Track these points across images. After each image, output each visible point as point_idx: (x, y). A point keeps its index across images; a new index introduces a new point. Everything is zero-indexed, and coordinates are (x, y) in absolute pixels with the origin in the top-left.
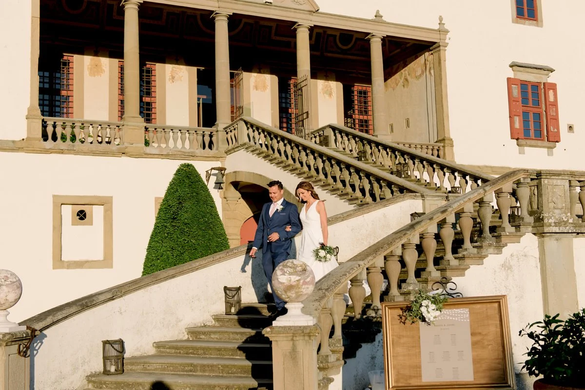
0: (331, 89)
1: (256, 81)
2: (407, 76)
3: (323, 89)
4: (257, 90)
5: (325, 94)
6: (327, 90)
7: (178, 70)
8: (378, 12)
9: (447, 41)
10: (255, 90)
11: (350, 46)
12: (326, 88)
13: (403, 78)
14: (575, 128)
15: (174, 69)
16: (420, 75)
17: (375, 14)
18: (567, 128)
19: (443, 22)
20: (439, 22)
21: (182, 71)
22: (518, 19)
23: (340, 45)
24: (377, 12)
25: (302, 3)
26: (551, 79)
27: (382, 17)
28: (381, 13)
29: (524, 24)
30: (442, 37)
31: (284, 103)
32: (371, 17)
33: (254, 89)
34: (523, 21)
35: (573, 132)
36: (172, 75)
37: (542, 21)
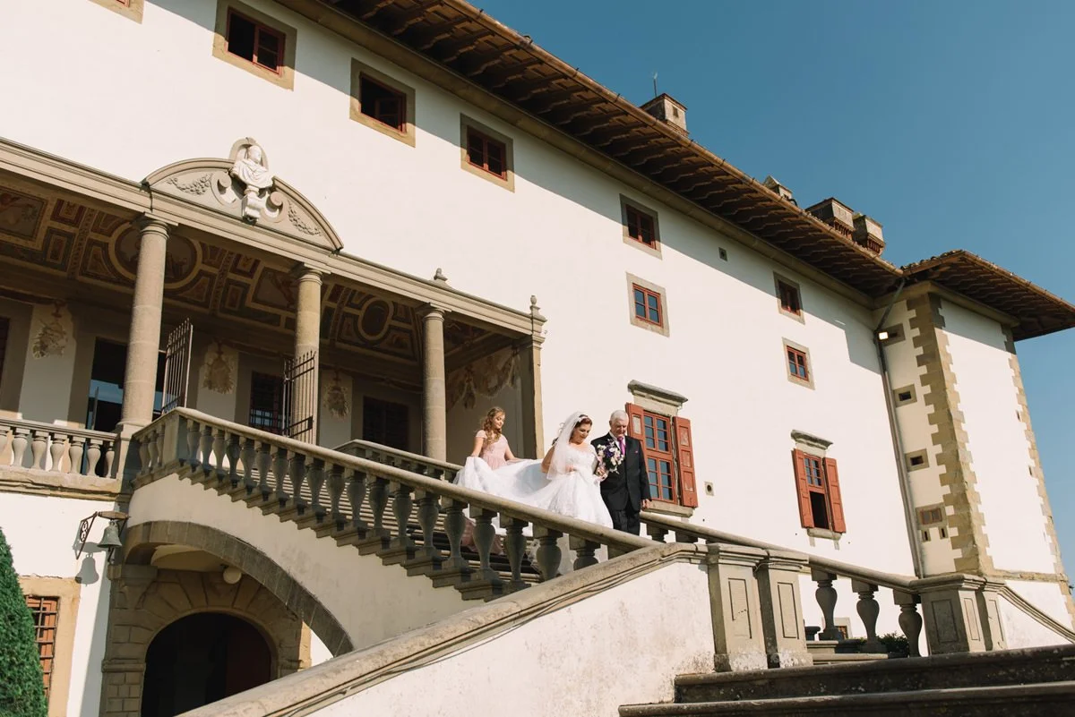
0: (344, 402)
1: (211, 373)
2: (473, 389)
3: (329, 401)
4: (210, 388)
5: (333, 410)
6: (338, 403)
7: (56, 334)
8: (439, 271)
9: (542, 335)
10: (207, 388)
11: (380, 336)
12: (335, 398)
13: (464, 394)
14: (714, 488)
15: (49, 331)
16: (496, 387)
17: (434, 274)
18: (705, 488)
19: (537, 305)
20: (531, 304)
21: (65, 337)
22: (638, 320)
23: (362, 332)
24: (437, 272)
25: (314, 231)
26: (682, 412)
27: (445, 279)
28: (444, 274)
29: (646, 329)
30: (536, 327)
31: (259, 416)
32: (429, 276)
33: (205, 386)
34: (645, 324)
35: (713, 495)
36: (42, 342)
37: (668, 329)
